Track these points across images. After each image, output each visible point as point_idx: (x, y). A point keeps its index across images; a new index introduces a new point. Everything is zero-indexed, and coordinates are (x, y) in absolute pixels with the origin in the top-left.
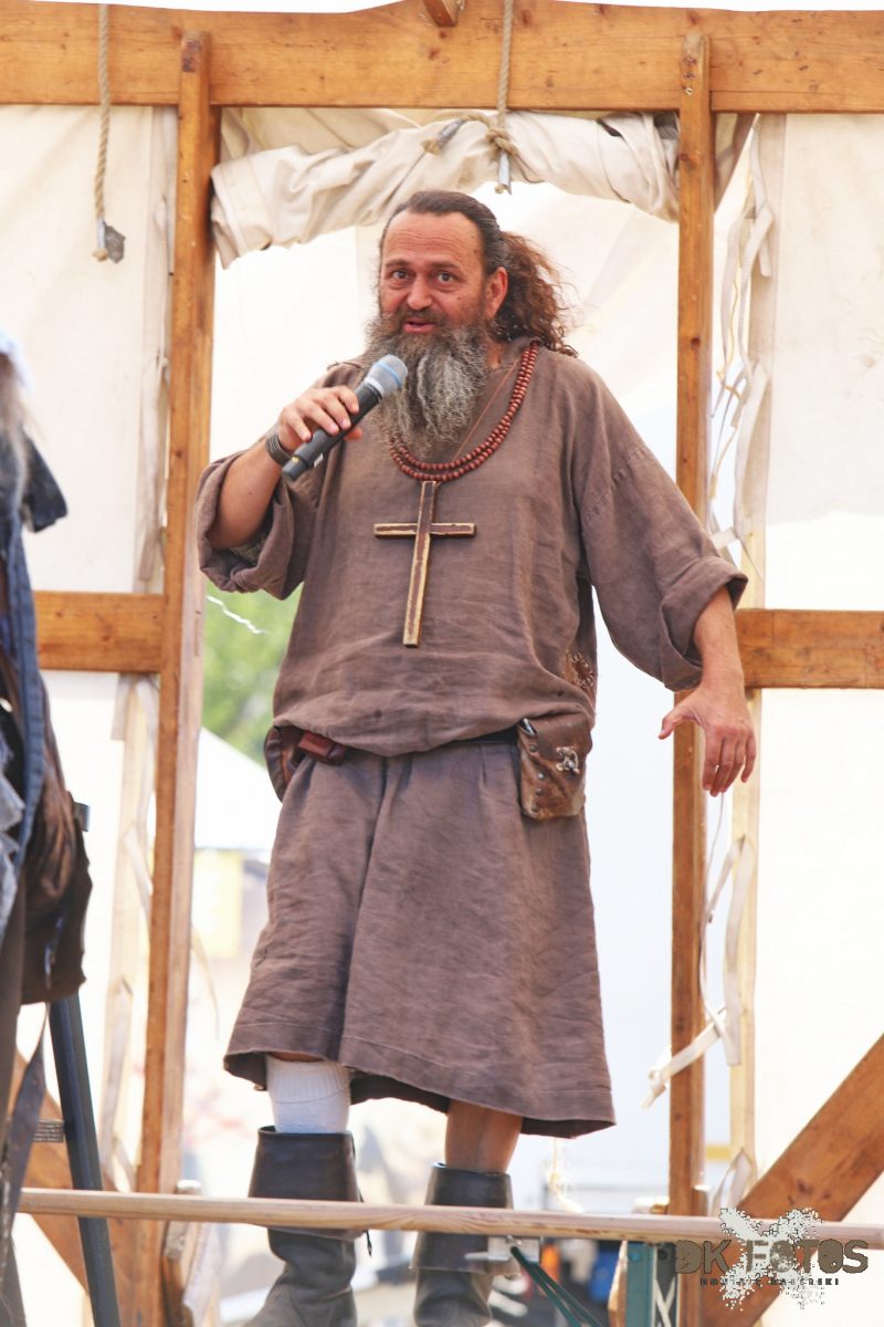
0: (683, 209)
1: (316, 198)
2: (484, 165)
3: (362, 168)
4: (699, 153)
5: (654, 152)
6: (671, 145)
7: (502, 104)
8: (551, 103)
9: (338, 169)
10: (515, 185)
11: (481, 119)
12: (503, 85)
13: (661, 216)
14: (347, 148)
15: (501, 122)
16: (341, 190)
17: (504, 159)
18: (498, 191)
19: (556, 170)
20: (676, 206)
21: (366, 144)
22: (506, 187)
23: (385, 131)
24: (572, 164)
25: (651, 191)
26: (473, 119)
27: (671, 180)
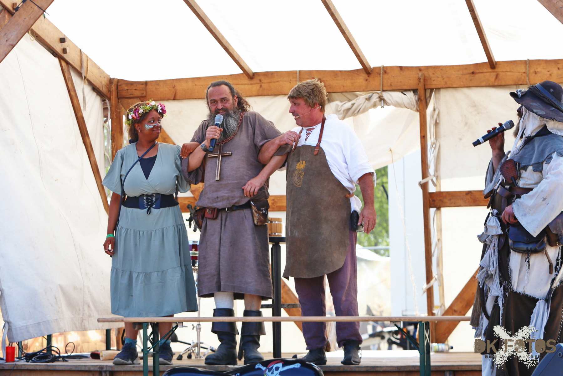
0: (420, 109)
1: (344, 111)
2: (378, 103)
3: (353, 104)
4: (423, 98)
5: (413, 98)
6: (417, 96)
7: (381, 90)
8: (391, 89)
9: (348, 105)
10: (384, 106)
11: (377, 93)
12: (381, 86)
13: (415, 111)
14: (350, 100)
15: (381, 93)
16: (349, 109)
17: (382, 101)
18: (381, 108)
19: (393, 103)
20: (418, 109)
21: (353, 99)
22: (383, 107)
23: (357, 96)
24: (397, 102)
25: (413, 106)
26: (375, 93)
27: (417, 104)
